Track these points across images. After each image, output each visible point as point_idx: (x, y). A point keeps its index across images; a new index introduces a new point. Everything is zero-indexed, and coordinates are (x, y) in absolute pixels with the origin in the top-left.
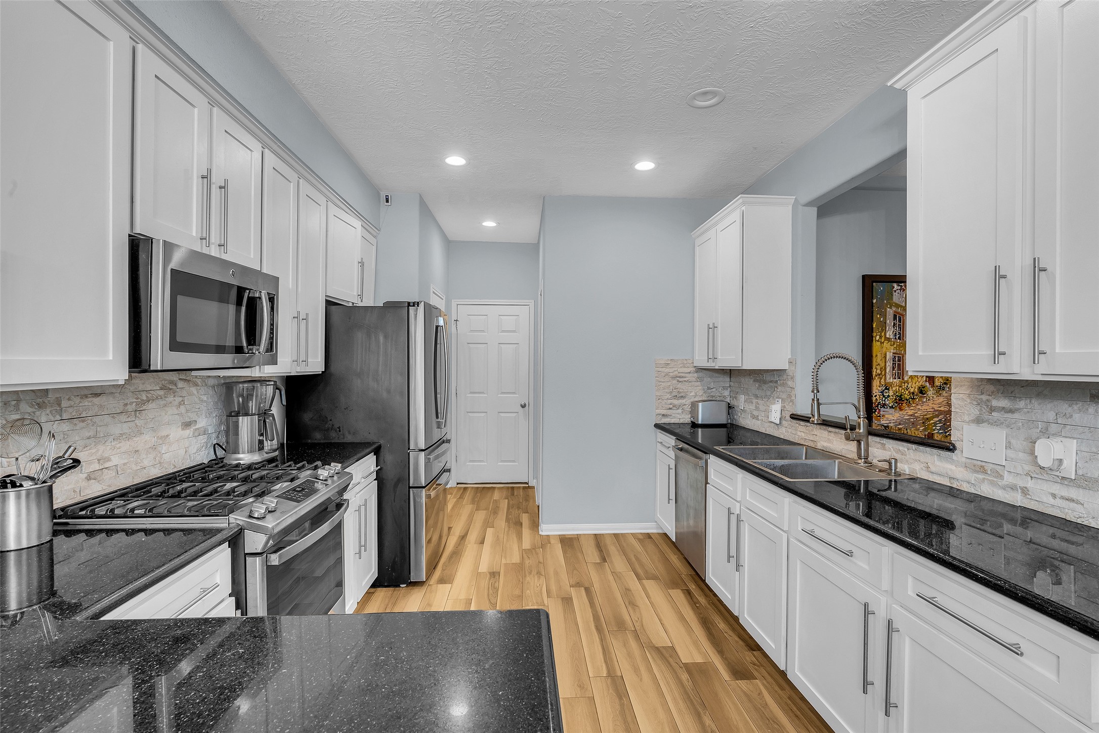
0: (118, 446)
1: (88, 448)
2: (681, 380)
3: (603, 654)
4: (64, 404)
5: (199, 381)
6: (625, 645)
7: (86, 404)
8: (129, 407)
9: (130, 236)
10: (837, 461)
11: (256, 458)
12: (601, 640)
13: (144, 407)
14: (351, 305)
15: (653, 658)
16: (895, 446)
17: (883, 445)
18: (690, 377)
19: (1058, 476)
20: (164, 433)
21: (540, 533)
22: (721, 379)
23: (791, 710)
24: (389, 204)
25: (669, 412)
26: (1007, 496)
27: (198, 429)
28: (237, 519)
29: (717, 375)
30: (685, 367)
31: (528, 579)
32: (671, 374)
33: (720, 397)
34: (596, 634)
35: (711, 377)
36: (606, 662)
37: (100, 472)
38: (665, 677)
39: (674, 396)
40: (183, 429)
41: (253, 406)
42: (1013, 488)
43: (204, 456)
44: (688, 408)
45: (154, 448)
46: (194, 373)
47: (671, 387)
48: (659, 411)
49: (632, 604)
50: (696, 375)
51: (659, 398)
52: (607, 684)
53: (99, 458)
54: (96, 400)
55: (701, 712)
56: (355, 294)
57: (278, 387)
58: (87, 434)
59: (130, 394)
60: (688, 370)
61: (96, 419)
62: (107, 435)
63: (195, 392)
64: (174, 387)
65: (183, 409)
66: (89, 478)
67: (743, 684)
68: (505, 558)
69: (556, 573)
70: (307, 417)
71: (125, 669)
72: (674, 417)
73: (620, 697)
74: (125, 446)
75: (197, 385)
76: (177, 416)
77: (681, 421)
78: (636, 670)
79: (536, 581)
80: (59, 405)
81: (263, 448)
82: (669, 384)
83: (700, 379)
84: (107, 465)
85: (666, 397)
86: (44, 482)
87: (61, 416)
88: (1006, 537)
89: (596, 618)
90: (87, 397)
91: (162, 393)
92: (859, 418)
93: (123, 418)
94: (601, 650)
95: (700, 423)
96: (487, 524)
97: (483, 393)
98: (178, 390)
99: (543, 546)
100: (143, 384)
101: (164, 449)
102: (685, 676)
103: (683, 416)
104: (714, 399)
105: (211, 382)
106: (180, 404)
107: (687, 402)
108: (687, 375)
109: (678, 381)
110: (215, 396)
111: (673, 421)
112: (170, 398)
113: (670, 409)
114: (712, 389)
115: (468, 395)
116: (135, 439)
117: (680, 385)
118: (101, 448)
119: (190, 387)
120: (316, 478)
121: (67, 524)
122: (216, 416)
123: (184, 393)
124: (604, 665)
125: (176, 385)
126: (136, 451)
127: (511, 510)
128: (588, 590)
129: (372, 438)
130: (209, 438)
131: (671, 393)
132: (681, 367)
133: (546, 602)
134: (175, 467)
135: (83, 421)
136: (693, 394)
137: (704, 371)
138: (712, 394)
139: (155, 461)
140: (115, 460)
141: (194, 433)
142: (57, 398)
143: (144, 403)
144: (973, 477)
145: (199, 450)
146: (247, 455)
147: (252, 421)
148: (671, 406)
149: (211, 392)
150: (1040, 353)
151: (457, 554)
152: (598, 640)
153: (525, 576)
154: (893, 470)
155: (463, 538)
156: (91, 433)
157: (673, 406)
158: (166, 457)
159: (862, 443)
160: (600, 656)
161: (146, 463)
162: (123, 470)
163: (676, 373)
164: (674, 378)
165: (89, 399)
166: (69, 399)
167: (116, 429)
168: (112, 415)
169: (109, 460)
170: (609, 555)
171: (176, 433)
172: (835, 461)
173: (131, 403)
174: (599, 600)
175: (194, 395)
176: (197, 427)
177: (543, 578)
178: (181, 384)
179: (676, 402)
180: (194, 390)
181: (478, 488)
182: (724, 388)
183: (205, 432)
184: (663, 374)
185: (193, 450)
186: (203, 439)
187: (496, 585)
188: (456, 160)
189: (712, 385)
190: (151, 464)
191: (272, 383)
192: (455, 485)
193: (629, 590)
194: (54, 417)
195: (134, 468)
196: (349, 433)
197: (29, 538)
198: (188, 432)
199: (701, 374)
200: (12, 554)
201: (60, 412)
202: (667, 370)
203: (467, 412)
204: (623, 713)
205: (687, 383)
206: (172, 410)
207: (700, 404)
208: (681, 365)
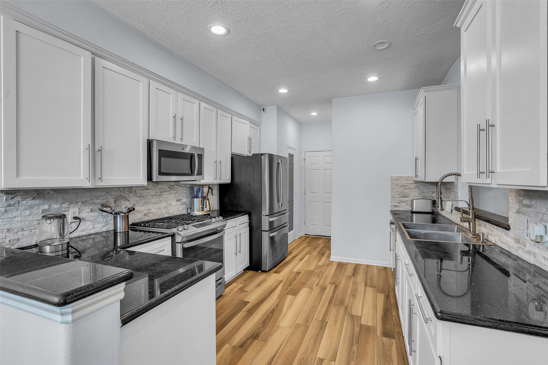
0: (154, 206)
1: (144, 206)
2: (405, 187)
3: (325, 312)
4: (137, 192)
5: (183, 186)
6: (337, 311)
7: (144, 192)
8: (157, 193)
9: (148, 140)
10: (461, 234)
11: (201, 213)
12: (328, 307)
13: (163, 194)
14: (246, 156)
15: (347, 319)
16: (490, 227)
17: (485, 225)
18: (410, 186)
19: (546, 247)
20: (170, 203)
21: (330, 260)
22: (430, 187)
23: (403, 356)
24: (265, 111)
25: (398, 204)
26: (528, 258)
27: (183, 202)
28: (174, 230)
29: (428, 185)
30: (408, 181)
31: (312, 277)
32: (400, 184)
33: (430, 197)
34: (327, 304)
35: (424, 186)
36: (324, 315)
37: (148, 214)
38: (347, 327)
39: (402, 196)
40: (177, 202)
41: (200, 195)
42: (529, 253)
43: (184, 212)
44: (409, 203)
45: (166, 207)
46: (181, 182)
47: (400, 191)
48: (392, 204)
49: (354, 295)
50: (415, 185)
51: (392, 197)
52: (319, 323)
53: (148, 209)
54: (147, 191)
55: (354, 344)
56: (247, 151)
57: (210, 188)
58: (144, 202)
59: (158, 189)
60: (410, 182)
61: (147, 197)
62: (150, 202)
63: (182, 189)
64: (174, 188)
65: (177, 195)
66: (145, 215)
67: (385, 339)
68: (308, 267)
69: (326, 277)
70: (226, 200)
71: (147, 275)
72: (402, 207)
73: (321, 329)
74: (156, 206)
75: (182, 187)
76: (174, 197)
77: (406, 209)
78: (336, 321)
79: (315, 279)
80: (136, 192)
81: (203, 210)
82: (399, 189)
83: (417, 187)
84: (150, 212)
85: (397, 197)
86: (125, 214)
87: (136, 195)
88: (527, 282)
89: (332, 298)
90: (144, 190)
91: (169, 189)
92: (470, 209)
93: (156, 197)
94: (325, 310)
95: (414, 211)
96: (308, 253)
97: (317, 193)
98: (175, 188)
99: (328, 265)
100: (162, 186)
101: (170, 208)
102: (357, 329)
103: (407, 207)
104: (426, 198)
105: (188, 186)
106: (176, 193)
107: (409, 199)
108: (409, 185)
109: (404, 188)
110: (189, 191)
111: (401, 209)
112: (172, 191)
113: (399, 203)
114: (425, 192)
115: (310, 194)
116: (160, 204)
117: (405, 190)
118: (149, 206)
119: (179, 187)
120: (211, 222)
121: (134, 228)
122: (190, 198)
123: (177, 190)
124: (322, 316)
125: (174, 187)
126: (160, 208)
127: (323, 248)
128: (336, 287)
129: (247, 209)
130: (187, 205)
131: (400, 194)
132: (405, 181)
133: (313, 288)
134: (174, 215)
135: (143, 197)
136: (413, 195)
137: (420, 183)
138: (425, 196)
139: (167, 212)
140: (153, 210)
141: (181, 203)
142: (135, 190)
143: (162, 192)
144: (516, 245)
145: (183, 210)
146: (197, 212)
147: (199, 200)
148: (400, 201)
149: (188, 189)
150: (490, 172)
151: (288, 263)
152: (327, 306)
153: (311, 276)
154: (482, 240)
155: (294, 257)
156: (145, 201)
157: (401, 202)
158: (171, 211)
159: (471, 223)
160: (323, 312)
161: (163, 212)
162: (155, 214)
163: (403, 184)
164: (401, 186)
165: (145, 191)
166: (138, 190)
167: (153, 200)
168: (152, 196)
169: (151, 210)
170: (358, 273)
171: (174, 203)
172: (460, 234)
173: (158, 192)
174: (339, 291)
175: (181, 190)
176: (182, 201)
177: (319, 278)
178: (176, 186)
179: (403, 199)
180: (181, 188)
181: (314, 237)
182: (433, 192)
183: (185, 203)
184: (395, 184)
185: (181, 209)
186: (184, 206)
187: (297, 277)
188: (283, 91)
189: (425, 191)
190: (165, 213)
191: (208, 186)
192: (304, 235)
193: (357, 290)
194: (134, 195)
195: (159, 213)
196: (240, 207)
197: (122, 230)
198: (178, 203)
199: (418, 185)
200: (119, 233)
201: (136, 194)
202: (397, 182)
203: (310, 202)
204: (317, 335)
205: (409, 189)
206: (173, 195)
207: (414, 201)
208: (406, 180)
